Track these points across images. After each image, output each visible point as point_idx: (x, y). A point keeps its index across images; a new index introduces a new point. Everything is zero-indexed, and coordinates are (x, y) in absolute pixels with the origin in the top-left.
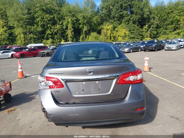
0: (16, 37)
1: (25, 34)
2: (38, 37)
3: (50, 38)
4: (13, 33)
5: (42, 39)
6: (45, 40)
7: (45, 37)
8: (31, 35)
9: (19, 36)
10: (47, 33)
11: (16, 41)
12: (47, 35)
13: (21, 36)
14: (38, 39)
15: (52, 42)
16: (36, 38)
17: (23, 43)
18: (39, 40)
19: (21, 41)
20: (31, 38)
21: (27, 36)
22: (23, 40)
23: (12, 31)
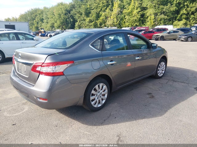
0: (147, 18)
1: (156, 14)
2: (169, 18)
3: (184, 18)
4: (145, 14)
5: (174, 21)
6: (177, 21)
7: (178, 18)
8: (163, 16)
9: (149, 17)
10: (181, 12)
11: (146, 23)
12: (181, 16)
13: (152, 17)
14: (170, 20)
15: (184, 24)
16: (166, 19)
17: (152, 24)
18: (169, 22)
19: (151, 22)
20: (162, 19)
21: (158, 16)
22: (152, 21)
23: (144, 12)
